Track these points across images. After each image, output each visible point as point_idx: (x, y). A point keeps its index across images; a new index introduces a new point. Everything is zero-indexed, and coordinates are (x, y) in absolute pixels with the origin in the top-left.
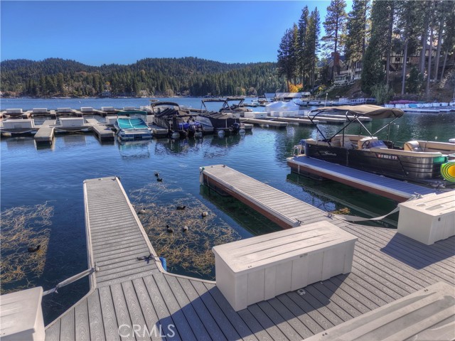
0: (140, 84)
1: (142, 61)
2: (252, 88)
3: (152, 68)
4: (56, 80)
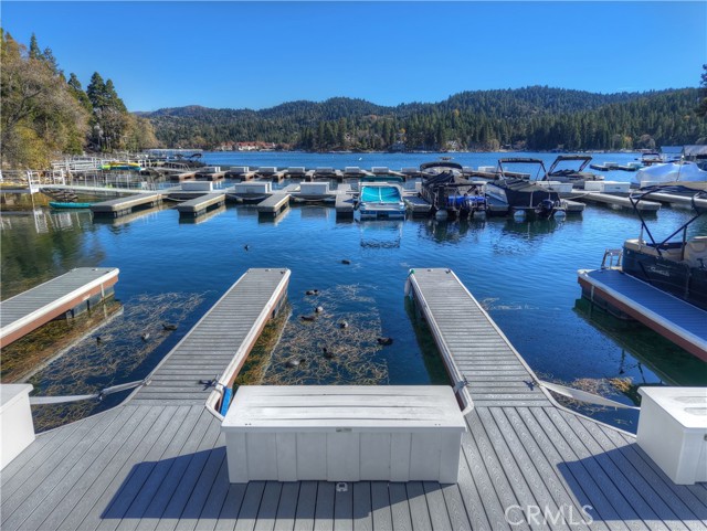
0: (448, 132)
1: (457, 96)
2: (646, 136)
3: (470, 107)
4: (337, 127)
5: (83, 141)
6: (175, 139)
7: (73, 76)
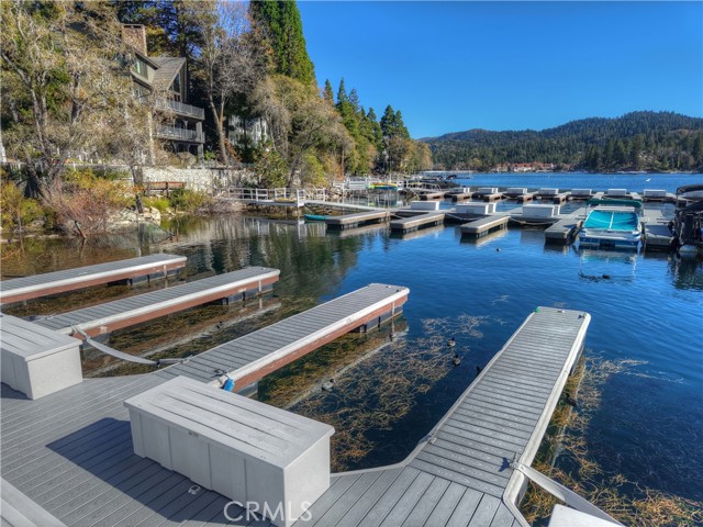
4: (630, 144)
5: (371, 165)
6: (454, 162)
7: (371, 110)
